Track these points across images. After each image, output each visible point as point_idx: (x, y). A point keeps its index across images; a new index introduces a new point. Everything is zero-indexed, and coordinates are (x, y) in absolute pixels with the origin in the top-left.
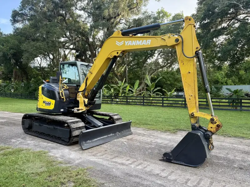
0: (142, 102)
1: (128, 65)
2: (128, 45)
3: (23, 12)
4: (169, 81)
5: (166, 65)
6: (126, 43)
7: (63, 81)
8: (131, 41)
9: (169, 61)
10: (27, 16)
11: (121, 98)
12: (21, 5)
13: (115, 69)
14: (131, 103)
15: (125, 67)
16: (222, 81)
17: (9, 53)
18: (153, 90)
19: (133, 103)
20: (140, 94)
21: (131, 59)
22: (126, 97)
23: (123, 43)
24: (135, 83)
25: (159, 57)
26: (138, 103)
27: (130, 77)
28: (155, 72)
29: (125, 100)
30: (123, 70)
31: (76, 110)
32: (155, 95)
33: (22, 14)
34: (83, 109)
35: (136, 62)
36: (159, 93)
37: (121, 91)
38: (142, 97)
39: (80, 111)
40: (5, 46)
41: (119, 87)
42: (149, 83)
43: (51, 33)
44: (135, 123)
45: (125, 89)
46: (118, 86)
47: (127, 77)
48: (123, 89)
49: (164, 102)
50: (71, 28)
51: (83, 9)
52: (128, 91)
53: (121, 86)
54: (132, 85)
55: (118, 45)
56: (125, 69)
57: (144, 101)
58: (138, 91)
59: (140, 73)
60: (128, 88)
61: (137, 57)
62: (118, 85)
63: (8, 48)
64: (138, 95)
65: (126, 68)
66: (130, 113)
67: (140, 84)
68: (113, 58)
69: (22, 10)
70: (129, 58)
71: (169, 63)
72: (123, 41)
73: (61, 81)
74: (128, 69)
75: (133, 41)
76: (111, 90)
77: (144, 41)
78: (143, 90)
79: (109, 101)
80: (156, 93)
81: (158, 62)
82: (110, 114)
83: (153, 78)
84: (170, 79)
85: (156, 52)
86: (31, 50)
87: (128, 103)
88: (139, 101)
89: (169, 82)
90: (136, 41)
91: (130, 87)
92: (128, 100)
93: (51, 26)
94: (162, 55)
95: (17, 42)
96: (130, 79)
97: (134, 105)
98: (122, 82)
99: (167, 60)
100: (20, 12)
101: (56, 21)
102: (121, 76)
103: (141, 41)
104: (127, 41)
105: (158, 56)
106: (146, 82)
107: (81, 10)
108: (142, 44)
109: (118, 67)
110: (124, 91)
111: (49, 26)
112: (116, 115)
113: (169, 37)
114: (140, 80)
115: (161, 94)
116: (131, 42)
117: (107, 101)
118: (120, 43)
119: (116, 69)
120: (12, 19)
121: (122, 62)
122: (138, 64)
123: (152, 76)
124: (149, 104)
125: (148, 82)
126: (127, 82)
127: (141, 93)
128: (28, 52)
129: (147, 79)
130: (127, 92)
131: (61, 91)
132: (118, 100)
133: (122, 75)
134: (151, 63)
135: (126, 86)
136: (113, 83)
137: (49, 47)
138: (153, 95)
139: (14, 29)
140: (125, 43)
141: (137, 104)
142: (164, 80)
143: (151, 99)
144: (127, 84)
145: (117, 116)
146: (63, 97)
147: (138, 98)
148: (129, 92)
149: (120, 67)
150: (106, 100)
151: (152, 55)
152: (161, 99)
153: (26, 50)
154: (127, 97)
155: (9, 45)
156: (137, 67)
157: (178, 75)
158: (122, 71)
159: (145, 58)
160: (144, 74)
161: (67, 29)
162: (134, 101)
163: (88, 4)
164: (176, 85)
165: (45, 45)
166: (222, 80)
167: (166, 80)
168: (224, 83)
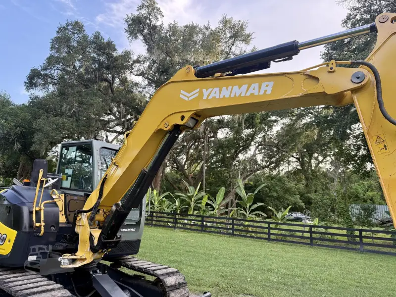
0: (230, 229)
1: (206, 162)
2: (210, 97)
3: (48, 72)
4: (276, 191)
5: (269, 165)
6: (206, 93)
7: (47, 182)
8: (217, 89)
9: (274, 160)
10: (53, 79)
11: (192, 218)
12: (45, 62)
13: (186, 167)
14: (209, 229)
15: (201, 163)
16: (365, 197)
17: (13, 134)
18: (250, 207)
19: (213, 229)
20: (226, 213)
21: (212, 152)
22: (200, 216)
23: (197, 95)
24: (218, 191)
25: (257, 152)
26: (222, 230)
27: (209, 181)
28: (251, 176)
29: (199, 223)
30: (198, 168)
31: (66, 261)
32: (254, 216)
33: (46, 75)
34: (85, 259)
35: (220, 156)
36: (260, 213)
37: (193, 205)
38: (229, 219)
39: (78, 265)
40: (9, 122)
41: (190, 198)
42: (243, 193)
43: (86, 104)
44: (217, 285)
45: (199, 201)
46: (189, 196)
47: (204, 181)
48: (197, 202)
49: (272, 231)
50: (118, 99)
51: (142, 74)
52: (206, 205)
53: (193, 196)
54: (213, 195)
55: (186, 99)
56: (202, 168)
57: (233, 227)
58: (222, 208)
59: (226, 174)
60: (205, 200)
61: (223, 149)
62: (188, 194)
63: (13, 124)
64: (222, 214)
65: (203, 165)
66: (208, 254)
67: (226, 194)
68: (169, 132)
69: (45, 69)
70: (209, 150)
71: (273, 163)
72: (198, 90)
73: (42, 182)
74: (206, 168)
75: (224, 89)
76: (175, 202)
77: (253, 86)
78: (231, 206)
79: (170, 222)
80: (255, 213)
81: (256, 159)
82: (159, 272)
83: (248, 184)
84: (277, 188)
85: (253, 143)
86: (47, 129)
87: (203, 229)
88: (224, 226)
89: (274, 194)
90: (230, 88)
91: (209, 199)
92: (205, 223)
93: (87, 94)
94: (262, 149)
95: (29, 117)
96: (210, 184)
97: (215, 232)
98: (196, 188)
99: (270, 157)
100: (43, 73)
101: (96, 87)
102: (194, 178)
103: (245, 87)
104: (207, 90)
105: (255, 150)
106: (238, 191)
107: (138, 76)
108: (248, 94)
109: (190, 165)
110: (198, 205)
111: (83, 94)
112: (173, 273)
113: (331, 68)
114: (226, 188)
115: (266, 216)
116: (218, 92)
117: (168, 222)
118: (189, 95)
119: (188, 168)
120: (27, 81)
121: (198, 156)
122: (222, 160)
123: (246, 180)
124: (243, 234)
125: (241, 191)
126: (204, 189)
127: (227, 210)
128: (42, 132)
129: (239, 186)
130: (204, 208)
131: (37, 209)
132: (186, 222)
133: (197, 177)
134: (245, 160)
135: (203, 197)
136: (180, 190)
137: (78, 126)
138: (251, 215)
139: (31, 97)
140: (201, 94)
141: (220, 233)
142: (267, 189)
143: (247, 223)
144: (203, 193)
145: (174, 277)
146: (38, 225)
147: (222, 221)
148: (207, 208)
149: (194, 163)
150: (165, 220)
151: (246, 147)
152: (266, 225)
153: (39, 129)
154: (203, 217)
155: (17, 120)
156: (221, 166)
157: (289, 182)
158: (197, 171)
159: (236, 151)
160: (235, 177)
161: (113, 101)
162: (215, 224)
163: (150, 67)
164: (287, 199)
165: (73, 122)
166: (364, 195)
167: (270, 190)
168: (369, 200)
